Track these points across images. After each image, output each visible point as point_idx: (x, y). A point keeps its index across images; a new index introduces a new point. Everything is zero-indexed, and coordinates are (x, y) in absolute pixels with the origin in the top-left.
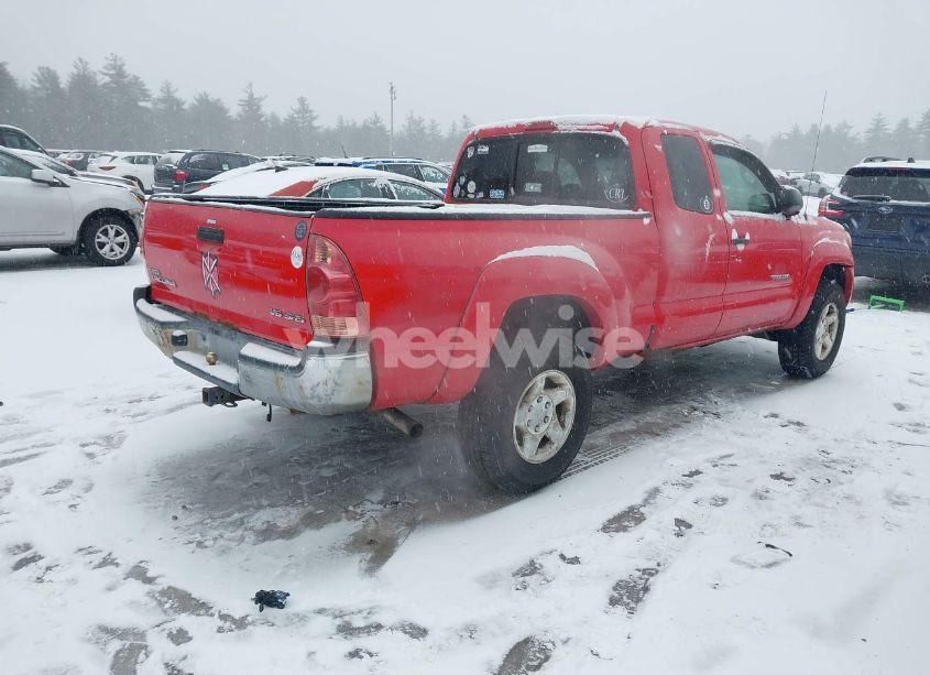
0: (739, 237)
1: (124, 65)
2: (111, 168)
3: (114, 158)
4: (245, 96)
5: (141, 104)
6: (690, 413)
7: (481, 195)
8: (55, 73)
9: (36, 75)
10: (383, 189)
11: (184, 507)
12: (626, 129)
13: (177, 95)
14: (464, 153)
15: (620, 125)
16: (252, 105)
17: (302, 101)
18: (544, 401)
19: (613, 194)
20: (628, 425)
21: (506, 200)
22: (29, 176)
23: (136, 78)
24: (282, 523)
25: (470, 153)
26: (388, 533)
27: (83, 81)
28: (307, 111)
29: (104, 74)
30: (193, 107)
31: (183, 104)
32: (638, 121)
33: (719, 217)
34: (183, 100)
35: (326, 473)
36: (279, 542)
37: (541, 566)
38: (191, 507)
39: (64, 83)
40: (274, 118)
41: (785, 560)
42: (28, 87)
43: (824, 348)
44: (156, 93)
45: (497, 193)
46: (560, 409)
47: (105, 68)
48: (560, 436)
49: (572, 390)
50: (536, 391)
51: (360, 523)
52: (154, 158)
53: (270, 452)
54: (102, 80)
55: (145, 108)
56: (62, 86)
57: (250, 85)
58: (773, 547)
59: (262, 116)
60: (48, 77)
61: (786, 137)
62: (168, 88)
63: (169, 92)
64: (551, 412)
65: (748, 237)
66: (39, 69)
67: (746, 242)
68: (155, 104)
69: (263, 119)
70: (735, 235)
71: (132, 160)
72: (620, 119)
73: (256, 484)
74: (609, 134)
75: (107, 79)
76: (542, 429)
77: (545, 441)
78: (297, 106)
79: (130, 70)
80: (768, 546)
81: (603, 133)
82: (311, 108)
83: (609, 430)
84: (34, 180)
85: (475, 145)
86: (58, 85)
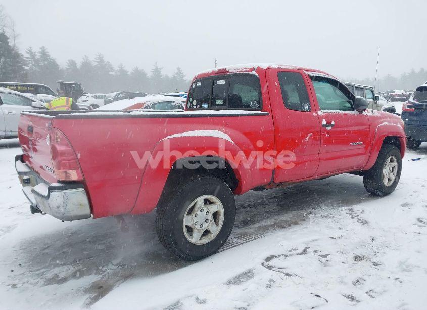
0: (327, 123)
1: (103, 57)
2: (86, 101)
3: (88, 96)
4: (154, 68)
5: (111, 73)
6: (306, 215)
7: (198, 106)
8: (75, 62)
9: (67, 63)
10: (179, 106)
11: (20, 265)
12: (259, 70)
13: (125, 69)
14: (192, 86)
15: (256, 69)
16: (157, 71)
17: (179, 69)
18: (205, 211)
19: (253, 104)
20: (270, 222)
21: (209, 108)
22: (30, 105)
23: (108, 62)
24: (62, 275)
25: (194, 86)
26: (111, 282)
27: (86, 64)
28: (181, 73)
29: (95, 61)
30: (132, 73)
31: (128, 72)
32: (264, 66)
33: (314, 114)
34: (128, 70)
35: (100, 247)
36: (55, 286)
37: (182, 304)
38: (24, 265)
39: (79, 66)
40: (167, 77)
41: (322, 305)
42: (64, 68)
43: (389, 180)
44: (117, 68)
45: (205, 105)
46: (216, 216)
47: (95, 59)
48: (215, 230)
49: (221, 205)
50: (198, 206)
51: (100, 276)
52: (105, 96)
53: (79, 236)
54: (94, 64)
55: (112, 75)
56: (78, 67)
57: (156, 63)
58: (319, 296)
59: (162, 76)
60: (72, 63)
61: (408, 75)
62: (121, 66)
63: (122, 68)
64: (210, 217)
65: (333, 123)
66: (69, 60)
67: (332, 126)
68: (116, 73)
69: (162, 77)
70: (324, 122)
71: (95, 97)
72: (256, 65)
73: (63, 252)
74: (251, 73)
75: (96, 63)
76: (205, 226)
77: (207, 232)
78: (177, 71)
79: (106, 59)
80: (316, 296)
81: (248, 73)
82: (183, 72)
83: (257, 225)
84: (32, 107)
85: (196, 82)
86: (76, 67)
